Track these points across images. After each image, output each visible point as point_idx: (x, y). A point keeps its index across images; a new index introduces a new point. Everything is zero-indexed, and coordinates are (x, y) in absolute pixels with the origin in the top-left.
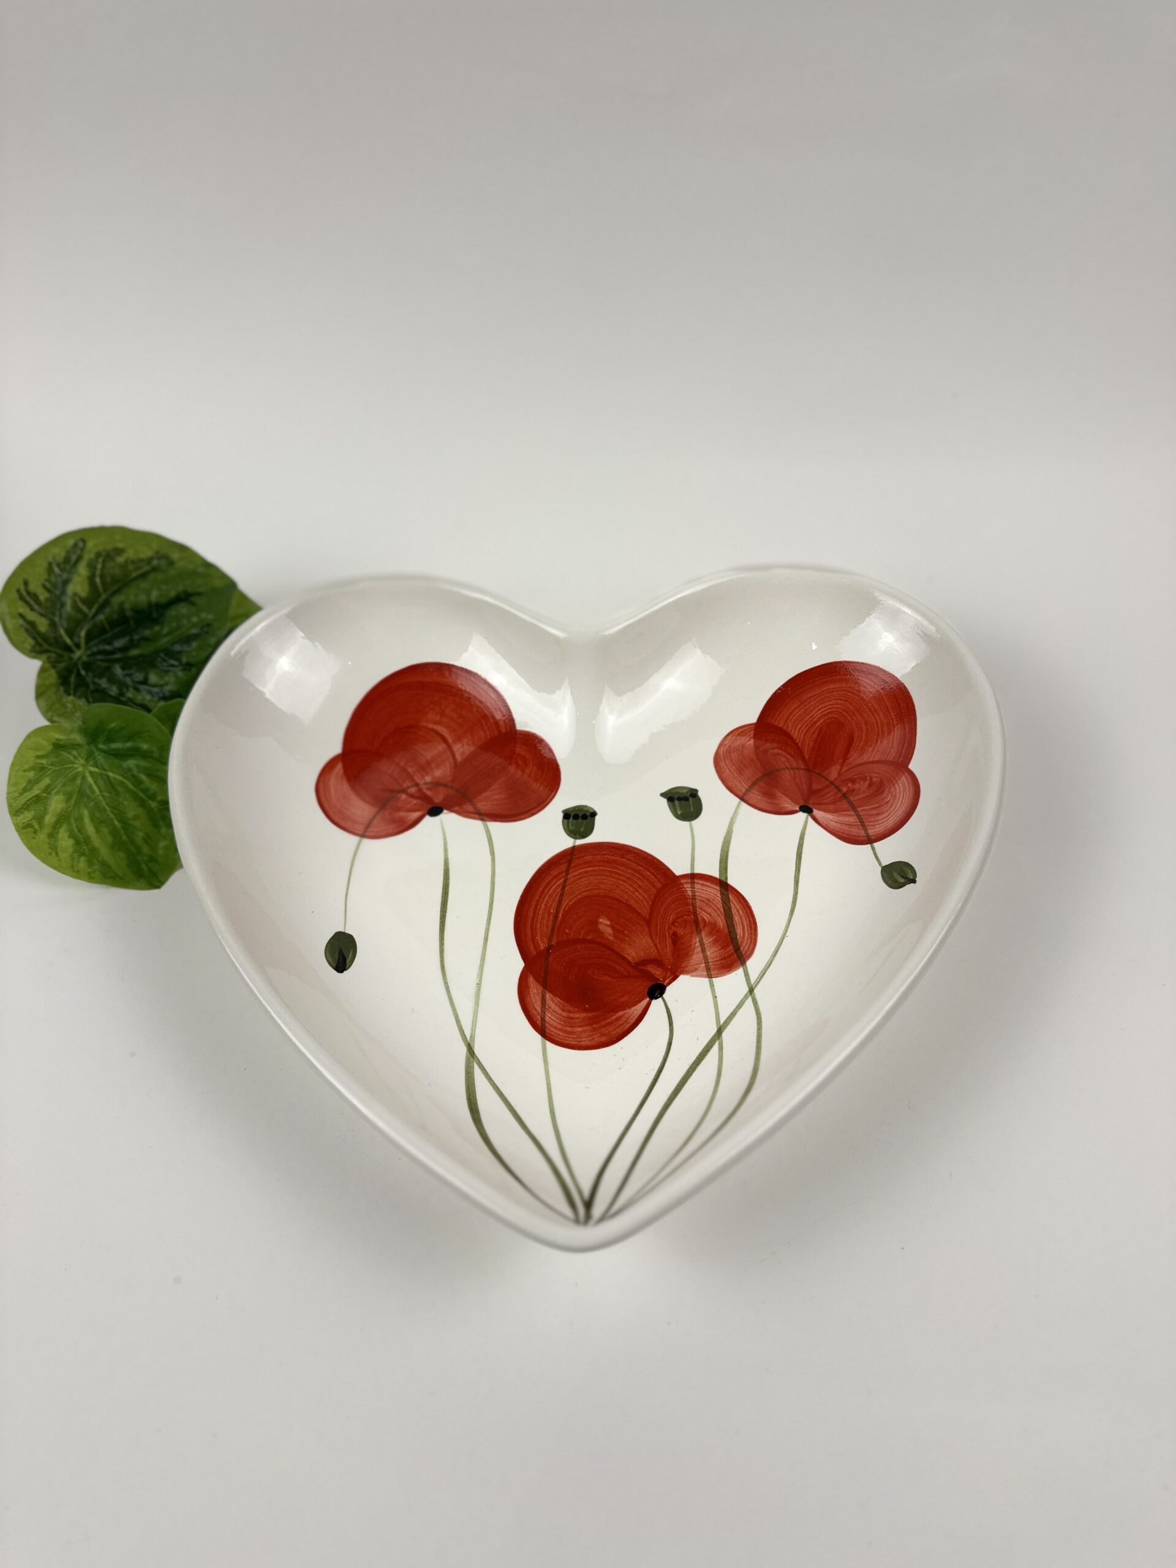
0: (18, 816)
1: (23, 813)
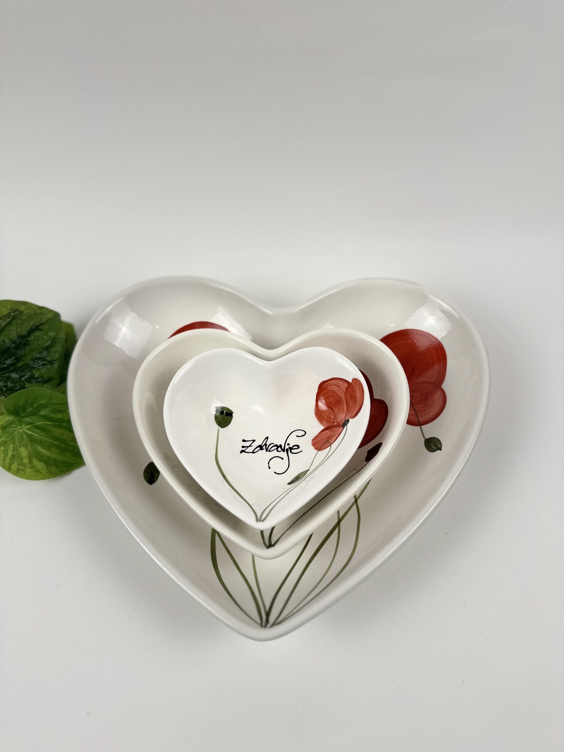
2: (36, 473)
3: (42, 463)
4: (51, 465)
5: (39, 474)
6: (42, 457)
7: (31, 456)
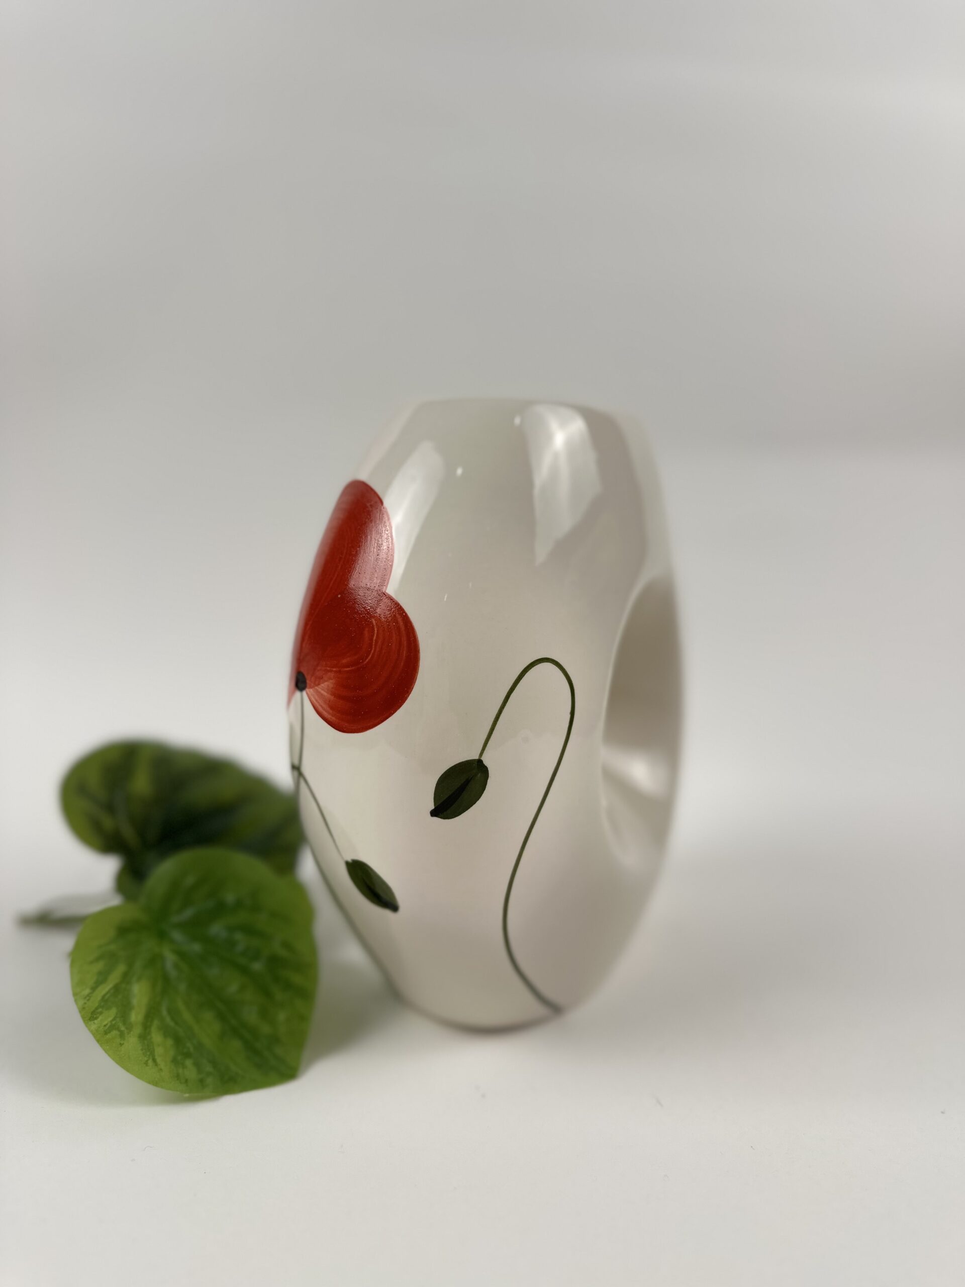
0: (96, 1018)
1: (101, 1013)
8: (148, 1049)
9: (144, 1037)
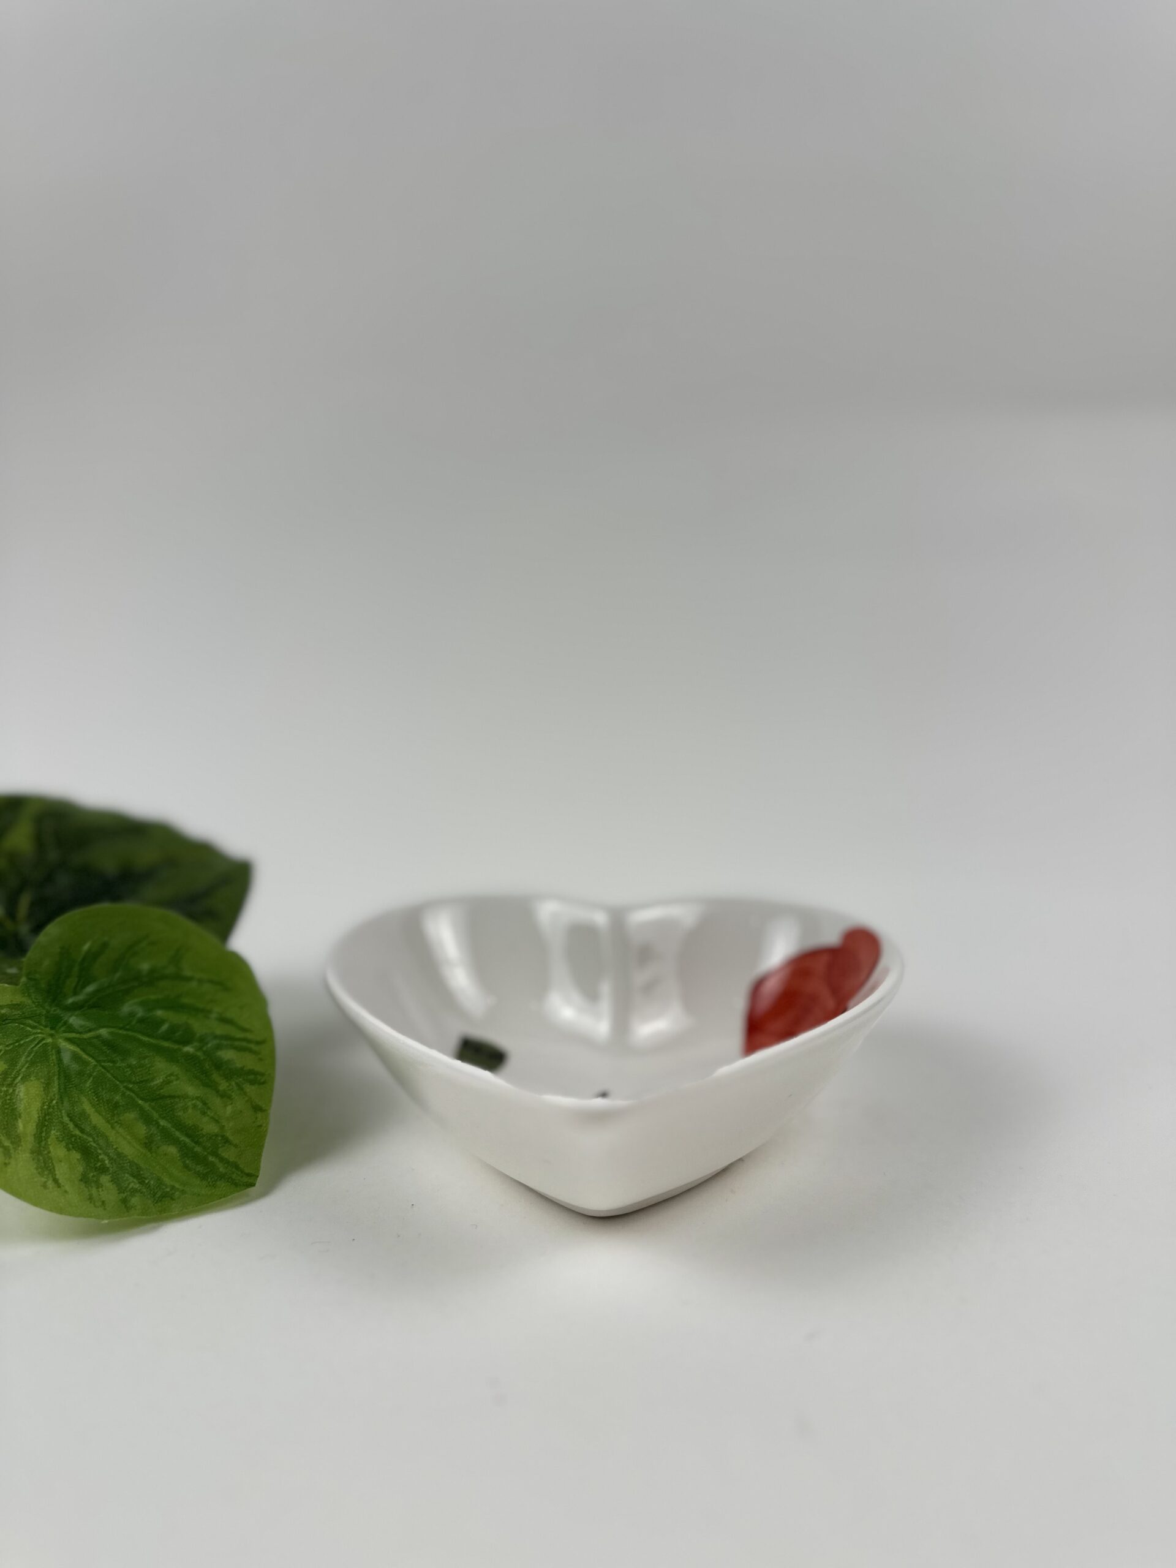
2: (43, 1180)
3: (76, 1156)
4: (103, 1170)
5: (50, 1183)
6: (82, 1131)
7: (47, 1118)
8: (46, 1166)
9: (40, 1152)
